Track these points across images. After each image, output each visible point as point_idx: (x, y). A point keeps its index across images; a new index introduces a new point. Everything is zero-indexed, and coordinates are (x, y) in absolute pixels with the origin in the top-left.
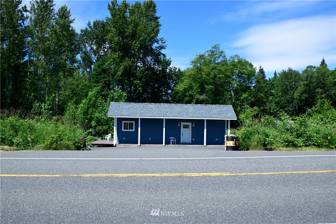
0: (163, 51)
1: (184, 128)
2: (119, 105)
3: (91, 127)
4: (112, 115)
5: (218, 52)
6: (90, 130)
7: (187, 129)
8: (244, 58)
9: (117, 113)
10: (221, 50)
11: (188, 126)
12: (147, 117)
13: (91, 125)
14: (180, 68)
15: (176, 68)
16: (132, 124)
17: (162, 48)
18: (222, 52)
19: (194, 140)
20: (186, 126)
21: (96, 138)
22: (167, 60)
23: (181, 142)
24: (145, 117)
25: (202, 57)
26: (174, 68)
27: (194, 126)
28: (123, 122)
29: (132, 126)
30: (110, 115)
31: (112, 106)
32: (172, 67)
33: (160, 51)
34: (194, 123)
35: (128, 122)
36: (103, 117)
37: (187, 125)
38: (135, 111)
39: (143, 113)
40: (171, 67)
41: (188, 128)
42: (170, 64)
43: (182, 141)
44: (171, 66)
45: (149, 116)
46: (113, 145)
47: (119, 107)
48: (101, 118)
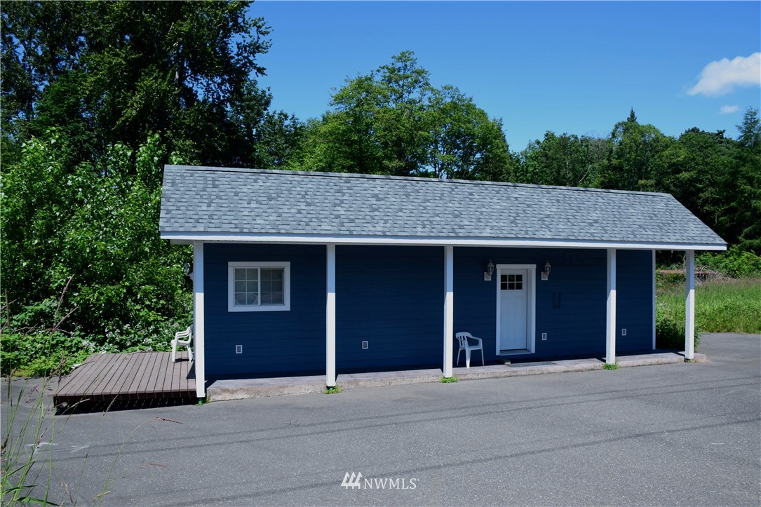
0: (259, 59)
1: (503, 287)
2: (214, 180)
3: (47, 293)
4: (188, 227)
5: (409, 73)
6: (46, 304)
7: (515, 292)
8: (468, 96)
9: (211, 217)
10: (417, 67)
11: (519, 277)
12: (375, 236)
13: (48, 282)
14: (296, 117)
15: (286, 117)
16: (280, 272)
17: (256, 48)
18: (419, 73)
19: (545, 337)
20: (511, 277)
21: (75, 338)
22: (260, 92)
23: (498, 353)
24: (368, 236)
25: (363, 85)
26: (281, 114)
27: (545, 278)
28: (232, 266)
29: (280, 287)
30: (176, 227)
31: (173, 184)
32: (275, 113)
33: (251, 58)
34: (548, 265)
35: (259, 265)
36: (101, 245)
37: (515, 273)
38: (303, 206)
39: (352, 221)
40: (271, 114)
41: (519, 287)
42: (268, 103)
43: (501, 346)
44: (271, 110)
45: (385, 236)
46: (194, 392)
47: (215, 186)
48: (93, 251)
